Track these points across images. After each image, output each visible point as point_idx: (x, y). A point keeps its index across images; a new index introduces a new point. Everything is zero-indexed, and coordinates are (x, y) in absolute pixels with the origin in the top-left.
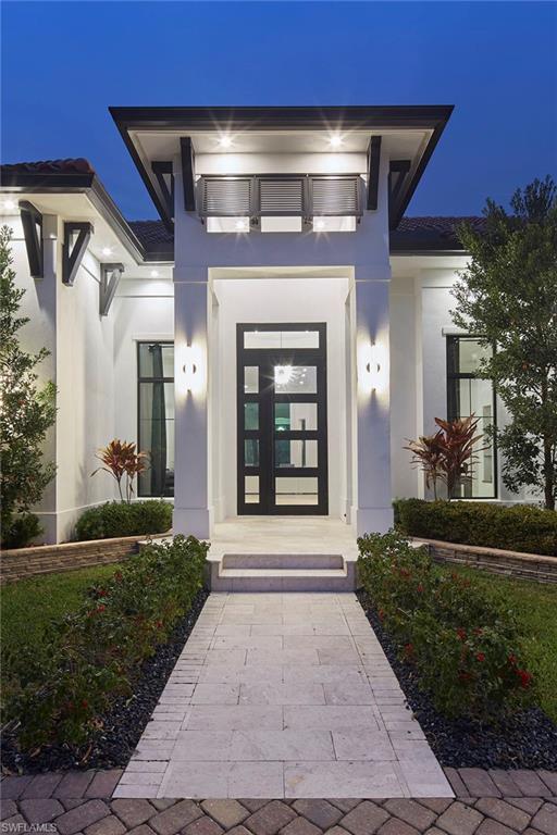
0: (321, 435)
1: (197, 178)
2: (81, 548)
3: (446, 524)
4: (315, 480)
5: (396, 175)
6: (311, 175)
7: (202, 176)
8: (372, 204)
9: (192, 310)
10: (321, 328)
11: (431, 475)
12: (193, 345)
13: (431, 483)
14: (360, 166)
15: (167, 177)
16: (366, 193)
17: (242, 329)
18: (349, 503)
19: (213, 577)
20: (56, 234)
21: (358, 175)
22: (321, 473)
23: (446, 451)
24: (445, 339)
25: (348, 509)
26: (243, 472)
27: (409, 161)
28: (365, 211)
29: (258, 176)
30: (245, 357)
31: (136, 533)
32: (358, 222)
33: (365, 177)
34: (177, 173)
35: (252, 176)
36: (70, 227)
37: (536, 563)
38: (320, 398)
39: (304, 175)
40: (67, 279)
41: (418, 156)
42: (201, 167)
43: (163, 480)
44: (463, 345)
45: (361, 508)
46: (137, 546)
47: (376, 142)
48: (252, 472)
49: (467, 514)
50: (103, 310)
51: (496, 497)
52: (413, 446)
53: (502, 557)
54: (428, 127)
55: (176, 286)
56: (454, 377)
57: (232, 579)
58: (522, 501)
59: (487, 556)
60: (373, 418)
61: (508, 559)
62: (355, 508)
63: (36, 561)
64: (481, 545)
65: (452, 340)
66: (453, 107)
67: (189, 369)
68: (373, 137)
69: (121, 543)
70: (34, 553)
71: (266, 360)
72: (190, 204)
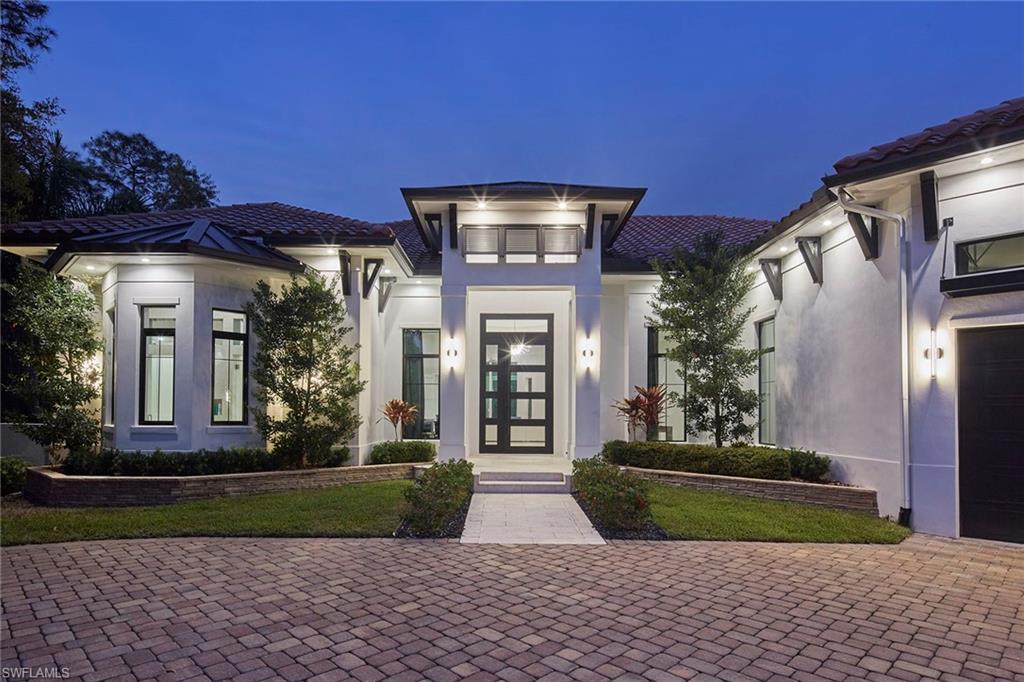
0: (548, 396)
1: (459, 227)
2: (378, 468)
3: (639, 456)
4: (543, 429)
5: (608, 222)
6: (544, 226)
7: (464, 225)
8: (589, 244)
9: (453, 314)
10: (550, 318)
11: (633, 425)
12: (455, 338)
13: (632, 431)
14: (580, 220)
15: (435, 223)
16: (584, 238)
17: (484, 317)
18: (570, 444)
19: (475, 484)
20: (360, 267)
21: (579, 226)
22: (548, 423)
23: (645, 408)
24: (647, 330)
25: (569, 449)
26: (484, 421)
27: (617, 215)
28: (583, 250)
29: (505, 225)
30: (487, 339)
31: (411, 461)
32: (578, 257)
33: (584, 227)
34: (445, 223)
35: (500, 226)
36: (368, 262)
37: (696, 478)
38: (548, 369)
39: (539, 225)
40: (366, 295)
41: (623, 212)
42: (462, 220)
43: (422, 428)
44: (662, 334)
45: (577, 445)
46: (414, 469)
47: (592, 208)
48: (491, 422)
49: (653, 450)
50: (381, 310)
51: (685, 440)
52: (619, 405)
53: (675, 475)
54: (630, 199)
55: (443, 298)
56: (653, 356)
57: (488, 485)
58: (703, 444)
59: (665, 475)
60: (587, 387)
61: (678, 476)
62: (573, 446)
63: (351, 475)
64: (662, 469)
65: (652, 331)
66: (646, 189)
67: (452, 353)
68: (589, 205)
69: (404, 467)
70: (350, 470)
71: (503, 340)
72: (454, 244)
